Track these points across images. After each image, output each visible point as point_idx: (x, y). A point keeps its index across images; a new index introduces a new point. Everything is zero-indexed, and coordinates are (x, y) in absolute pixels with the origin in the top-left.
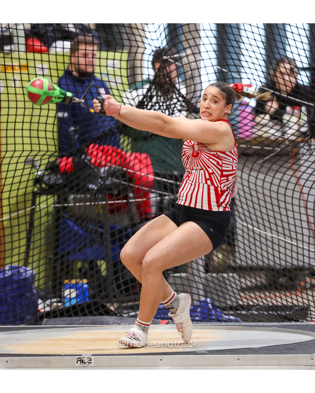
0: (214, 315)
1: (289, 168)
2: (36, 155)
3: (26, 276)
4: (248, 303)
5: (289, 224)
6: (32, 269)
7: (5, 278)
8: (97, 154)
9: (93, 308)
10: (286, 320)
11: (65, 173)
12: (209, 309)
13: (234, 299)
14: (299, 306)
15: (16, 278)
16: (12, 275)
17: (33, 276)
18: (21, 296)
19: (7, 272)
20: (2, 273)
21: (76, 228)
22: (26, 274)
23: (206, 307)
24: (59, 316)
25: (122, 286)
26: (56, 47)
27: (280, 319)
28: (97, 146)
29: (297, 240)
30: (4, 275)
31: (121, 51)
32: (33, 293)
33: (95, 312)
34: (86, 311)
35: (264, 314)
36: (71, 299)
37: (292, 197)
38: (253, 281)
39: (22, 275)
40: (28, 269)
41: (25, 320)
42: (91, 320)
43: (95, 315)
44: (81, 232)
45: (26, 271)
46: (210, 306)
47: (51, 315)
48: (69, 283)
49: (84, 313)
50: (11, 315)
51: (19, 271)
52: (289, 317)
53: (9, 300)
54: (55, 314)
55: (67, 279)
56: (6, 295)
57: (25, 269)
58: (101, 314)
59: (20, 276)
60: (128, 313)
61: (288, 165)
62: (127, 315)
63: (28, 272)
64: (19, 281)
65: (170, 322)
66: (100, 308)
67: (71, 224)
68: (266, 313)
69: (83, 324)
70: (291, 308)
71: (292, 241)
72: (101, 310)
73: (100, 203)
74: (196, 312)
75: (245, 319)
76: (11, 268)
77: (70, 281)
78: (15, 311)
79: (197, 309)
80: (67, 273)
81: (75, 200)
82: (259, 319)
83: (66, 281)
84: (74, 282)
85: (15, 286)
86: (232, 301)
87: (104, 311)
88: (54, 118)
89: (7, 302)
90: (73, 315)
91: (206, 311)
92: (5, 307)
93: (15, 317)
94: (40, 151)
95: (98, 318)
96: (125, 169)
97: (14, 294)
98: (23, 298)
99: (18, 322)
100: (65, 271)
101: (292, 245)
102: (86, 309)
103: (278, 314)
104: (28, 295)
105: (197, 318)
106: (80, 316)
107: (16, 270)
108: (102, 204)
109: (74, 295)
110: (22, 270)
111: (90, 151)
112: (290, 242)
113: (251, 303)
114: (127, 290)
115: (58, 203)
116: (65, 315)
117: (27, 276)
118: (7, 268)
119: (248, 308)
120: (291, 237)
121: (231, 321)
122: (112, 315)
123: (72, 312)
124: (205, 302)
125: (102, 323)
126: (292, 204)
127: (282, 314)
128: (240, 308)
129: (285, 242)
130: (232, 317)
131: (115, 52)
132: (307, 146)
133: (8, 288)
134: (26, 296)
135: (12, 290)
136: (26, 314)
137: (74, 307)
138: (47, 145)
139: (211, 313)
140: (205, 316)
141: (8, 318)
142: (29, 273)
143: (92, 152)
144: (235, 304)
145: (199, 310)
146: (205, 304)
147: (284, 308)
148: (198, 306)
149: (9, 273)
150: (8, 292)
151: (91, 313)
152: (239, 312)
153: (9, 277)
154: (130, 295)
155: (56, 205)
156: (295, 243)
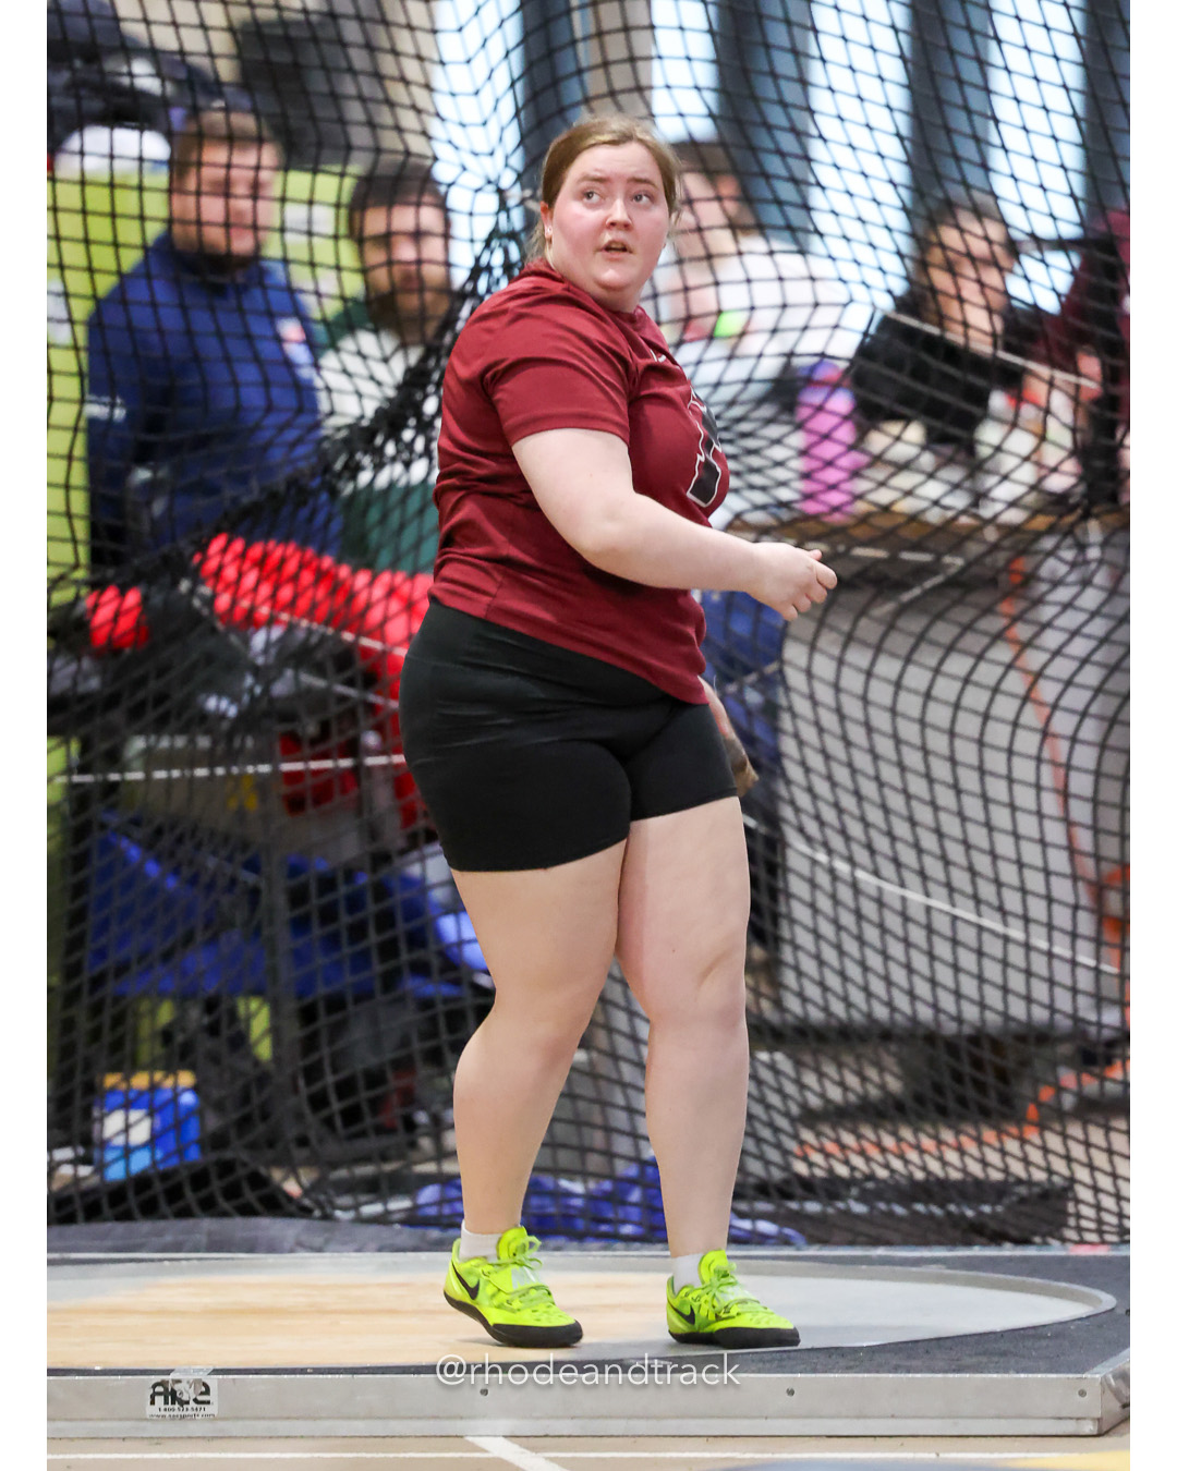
1: (997, 637)
4: (830, 1170)
5: (995, 856)
8: (241, 575)
9: (216, 1185)
10: (978, 1239)
11: (109, 652)
13: (774, 1155)
14: (1030, 1183)
21: (153, 870)
24: (80, 1215)
25: (333, 1098)
26: (82, 153)
27: (958, 1234)
28: (238, 546)
29: (1026, 920)
31: (337, 168)
33: (224, 1205)
34: (190, 1196)
35: (891, 1214)
36: (128, 1151)
37: (1010, 752)
38: (852, 1080)
42: (210, 1234)
43: (224, 1214)
44: (172, 884)
48: (123, 1086)
49: (181, 1204)
52: (993, 1225)
54: (67, 1210)
55: (114, 1069)
58: (247, 1211)
60: (356, 1207)
61: (993, 624)
62: (350, 1215)
66: (246, 1188)
68: (899, 1210)
69: (177, 1247)
70: (999, 1191)
71: (1005, 924)
72: (250, 1196)
73: (250, 769)
74: (624, 1203)
75: (820, 1231)
77: (127, 1079)
79: (627, 1192)
80: (117, 1046)
81: (151, 759)
82: (873, 1232)
83: (111, 1080)
84: (141, 1081)
86: (767, 1163)
87: (261, 1200)
88: (68, 436)
90: (136, 1212)
95: (238, 1226)
96: (348, 636)
100: (107, 1037)
101: (1006, 939)
102: (188, 1191)
103: (949, 1214)
105: (627, 1229)
106: (164, 1217)
108: (257, 774)
109: (141, 1133)
111: (213, 564)
112: (999, 928)
113: (842, 1171)
114: (352, 1116)
115: (83, 770)
116: (108, 1212)
119: (832, 1188)
120: (1001, 909)
121: (761, 1239)
122: (291, 1215)
123: (133, 1202)
125: (251, 1247)
126: (1010, 780)
127: (963, 1216)
128: (799, 1191)
129: (981, 929)
130: (766, 1227)
131: (315, 171)
132: (1070, 548)
137: (141, 1182)
140: (657, 1220)
143: (220, 568)
144: (777, 1175)
145: (634, 1197)
147: (975, 1190)
148: (632, 1182)
151: (209, 1207)
152: (794, 1205)
154: (362, 1134)
155: (77, 779)
156: (1016, 933)
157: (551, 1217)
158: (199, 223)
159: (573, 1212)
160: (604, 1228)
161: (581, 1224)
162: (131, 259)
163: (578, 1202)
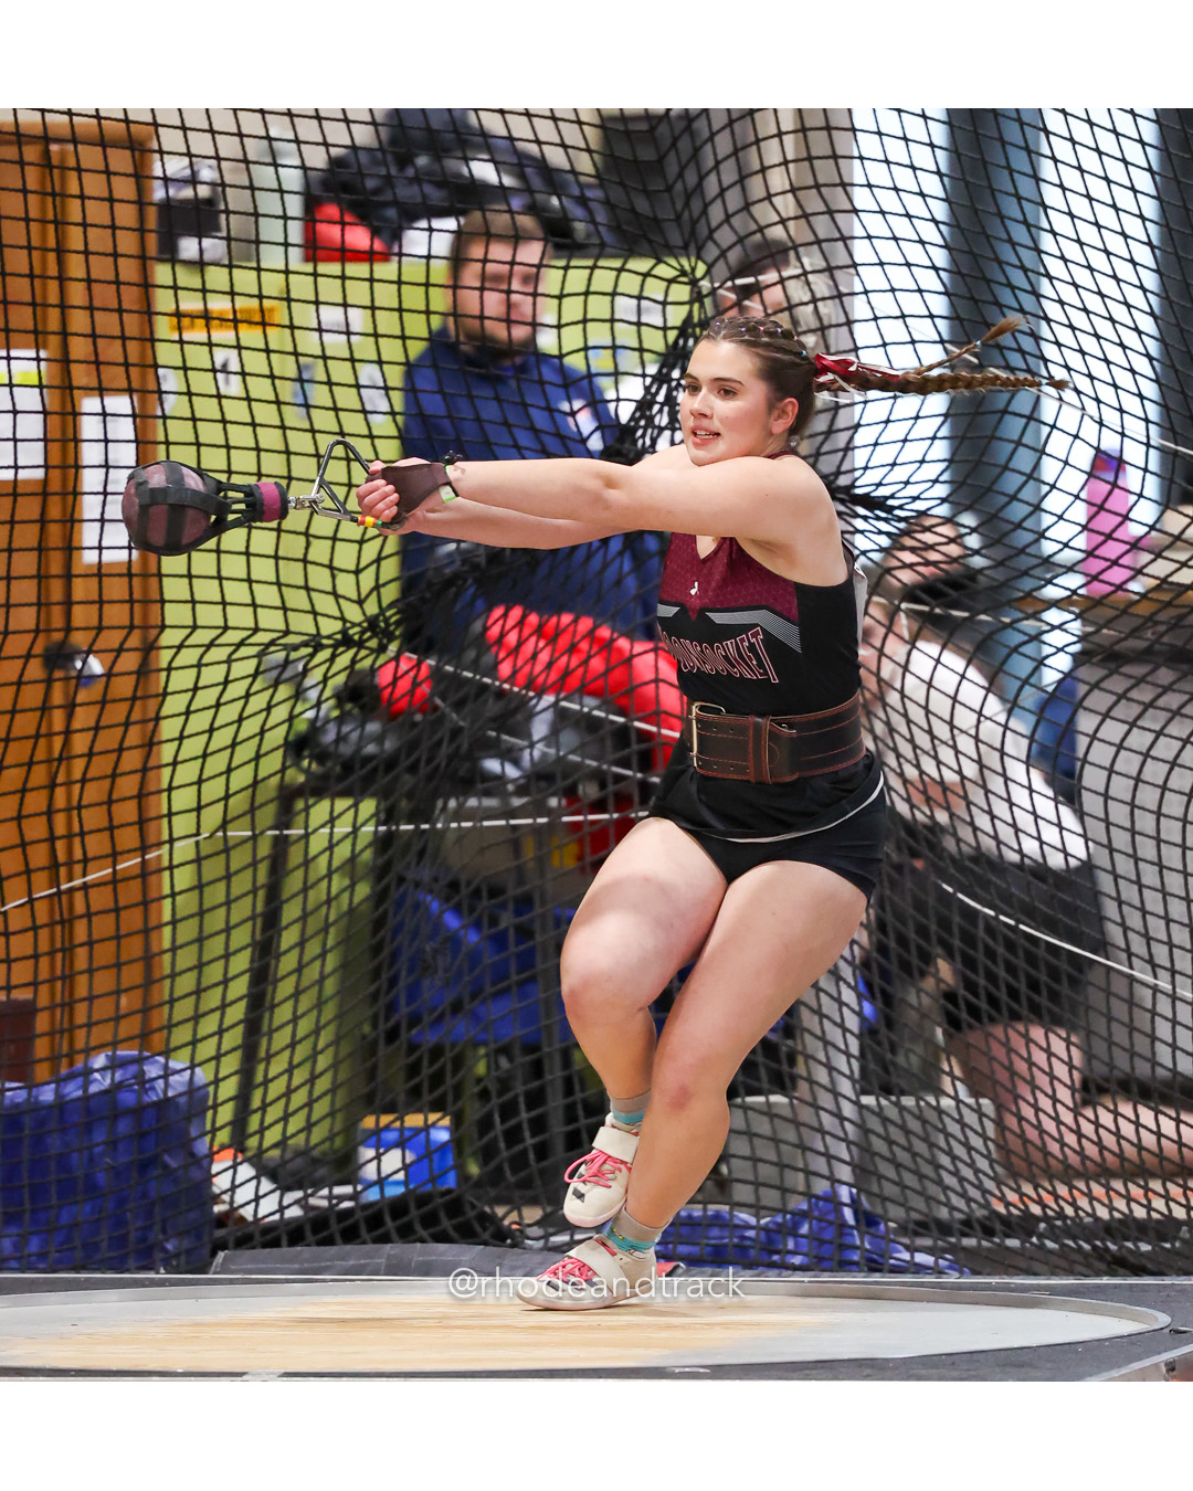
0: (857, 1248)
2: (211, 644)
3: (165, 1092)
5: (1144, 912)
6: (192, 1067)
7: (87, 1098)
9: (414, 1213)
10: (1121, 1271)
12: (843, 1225)
15: (127, 1098)
16: (117, 1087)
17: (192, 1090)
18: (144, 1166)
19: (97, 1075)
20: (80, 1080)
22: (167, 1085)
23: (831, 1217)
24: (284, 1241)
25: (527, 1134)
27: (1102, 1266)
29: (1173, 972)
30: (85, 1087)
32: (192, 1155)
33: (423, 1233)
34: (390, 1224)
35: (1042, 1247)
37: (1159, 814)
39: (153, 1089)
40: (174, 1064)
41: (158, 1255)
43: (423, 1241)
45: (167, 1073)
46: (848, 1214)
47: (258, 1238)
49: (381, 1231)
50: (104, 1235)
51: (143, 1073)
52: (1132, 1259)
53: (102, 1178)
54: (273, 1234)
55: (369, 1112)
56: (91, 1159)
57: (166, 1066)
58: (442, 1238)
59: (146, 1091)
60: (546, 1237)
62: (541, 1243)
63: (171, 1079)
64: (139, 1111)
65: (680, 1271)
66: (442, 1215)
67: (435, 906)
68: (1050, 1244)
70: (1142, 1229)
71: (1156, 977)
72: (446, 1224)
74: (796, 1236)
75: (975, 1262)
76: (115, 1064)
78: (120, 1222)
79: (796, 1225)
82: (1023, 1264)
83: (368, 1121)
85: (124, 1127)
87: (457, 1228)
89: (92, 1188)
90: (338, 1237)
91: (829, 1234)
92: (88, 1208)
93: (120, 1242)
94: (226, 628)
97: (124, 1159)
98: (157, 1172)
99: (131, 1263)
101: (1155, 989)
102: (388, 1218)
103: (1095, 1247)
104: (173, 1163)
105: (797, 1260)
106: (364, 1243)
107: (133, 1069)
110: (152, 1071)
112: (1149, 979)
116: (310, 1237)
117: (170, 1094)
118: (100, 1061)
119: (1026, 1225)
120: (1151, 961)
121: (919, 1269)
122: (485, 1243)
123: (335, 1227)
124: (832, 1200)
126: (1159, 840)
127: (1107, 1249)
129: (1132, 979)
130: (921, 1258)
133: (100, 1136)
134: (166, 1166)
135: (113, 1144)
136: (164, 1231)
138: (254, 605)
139: (847, 1240)
140: (826, 1251)
141: (96, 1247)
142: (179, 1082)
145: (805, 1229)
146: (830, 1206)
148: (804, 1215)
149: (101, 1082)
150: (97, 1150)
151: (406, 1234)
152: (953, 1240)
153: (105, 1092)
155: (381, 828)
156: (1165, 985)
157: (725, 1245)
158: (482, 317)
159: (748, 1243)
160: (776, 1258)
161: (753, 1253)
162: (416, 349)
163: (751, 1233)
